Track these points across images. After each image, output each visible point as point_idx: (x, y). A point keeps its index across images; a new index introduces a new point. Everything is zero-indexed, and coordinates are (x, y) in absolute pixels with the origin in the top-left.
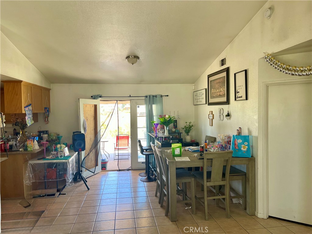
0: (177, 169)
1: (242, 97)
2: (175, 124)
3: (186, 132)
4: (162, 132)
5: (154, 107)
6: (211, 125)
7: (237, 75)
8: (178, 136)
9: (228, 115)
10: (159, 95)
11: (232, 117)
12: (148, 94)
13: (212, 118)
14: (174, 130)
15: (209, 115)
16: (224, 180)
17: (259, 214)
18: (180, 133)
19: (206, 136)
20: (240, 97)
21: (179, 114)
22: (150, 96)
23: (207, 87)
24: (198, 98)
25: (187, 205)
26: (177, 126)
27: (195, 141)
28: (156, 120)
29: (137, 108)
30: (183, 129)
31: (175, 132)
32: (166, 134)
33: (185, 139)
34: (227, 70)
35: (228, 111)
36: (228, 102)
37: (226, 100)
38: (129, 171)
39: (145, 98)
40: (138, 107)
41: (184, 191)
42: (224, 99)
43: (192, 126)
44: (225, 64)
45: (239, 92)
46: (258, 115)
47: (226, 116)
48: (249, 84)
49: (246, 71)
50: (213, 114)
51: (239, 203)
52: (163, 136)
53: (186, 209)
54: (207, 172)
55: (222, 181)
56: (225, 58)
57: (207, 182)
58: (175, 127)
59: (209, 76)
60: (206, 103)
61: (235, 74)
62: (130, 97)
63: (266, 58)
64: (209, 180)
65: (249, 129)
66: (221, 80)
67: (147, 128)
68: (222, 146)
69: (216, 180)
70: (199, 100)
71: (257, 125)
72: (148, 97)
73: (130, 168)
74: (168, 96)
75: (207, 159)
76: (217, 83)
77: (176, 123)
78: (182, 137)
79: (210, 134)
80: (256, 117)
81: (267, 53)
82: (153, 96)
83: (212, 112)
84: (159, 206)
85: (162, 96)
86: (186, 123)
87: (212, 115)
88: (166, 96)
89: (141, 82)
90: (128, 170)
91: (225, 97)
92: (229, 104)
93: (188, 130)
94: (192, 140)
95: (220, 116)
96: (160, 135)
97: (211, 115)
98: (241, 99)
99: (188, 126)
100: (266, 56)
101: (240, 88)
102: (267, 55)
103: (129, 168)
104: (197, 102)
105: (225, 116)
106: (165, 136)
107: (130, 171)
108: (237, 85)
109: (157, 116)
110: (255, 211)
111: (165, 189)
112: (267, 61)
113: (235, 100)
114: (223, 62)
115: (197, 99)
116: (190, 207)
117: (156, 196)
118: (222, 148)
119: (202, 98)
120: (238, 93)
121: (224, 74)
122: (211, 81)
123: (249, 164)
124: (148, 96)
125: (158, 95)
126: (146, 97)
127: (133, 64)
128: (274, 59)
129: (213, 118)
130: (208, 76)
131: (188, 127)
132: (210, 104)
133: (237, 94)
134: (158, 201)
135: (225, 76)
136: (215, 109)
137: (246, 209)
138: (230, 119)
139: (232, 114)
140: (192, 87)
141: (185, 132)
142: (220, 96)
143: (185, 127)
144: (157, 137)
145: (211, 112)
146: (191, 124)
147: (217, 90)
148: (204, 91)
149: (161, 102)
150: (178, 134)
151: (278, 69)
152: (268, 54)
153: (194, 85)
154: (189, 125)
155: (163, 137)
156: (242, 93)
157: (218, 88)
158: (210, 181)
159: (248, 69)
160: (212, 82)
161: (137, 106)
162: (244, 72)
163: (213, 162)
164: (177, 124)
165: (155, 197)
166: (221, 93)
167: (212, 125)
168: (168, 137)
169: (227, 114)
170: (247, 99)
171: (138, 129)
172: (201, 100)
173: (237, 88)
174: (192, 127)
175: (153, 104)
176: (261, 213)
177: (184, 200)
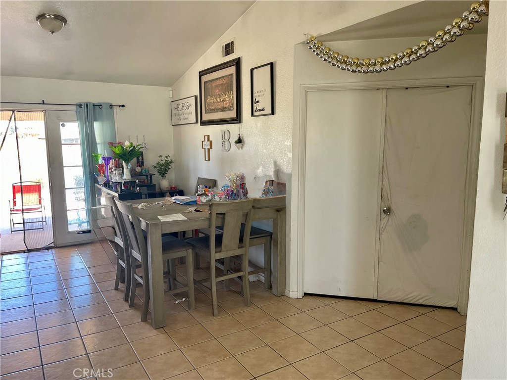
0: (163, 235)
1: (263, 110)
2: (140, 158)
3: (160, 174)
4: (119, 174)
5: (97, 125)
6: (207, 159)
7: (255, 71)
8: (146, 181)
9: (239, 141)
10: (107, 103)
11: (246, 144)
12: (83, 100)
13: (209, 147)
14: (138, 169)
15: (202, 142)
16: (242, 247)
17: (291, 293)
18: (151, 175)
19: (199, 178)
20: (260, 110)
21: (146, 142)
22: (87, 105)
23: (198, 94)
24: (181, 112)
25: (179, 296)
26: (143, 162)
27: (177, 188)
28: (102, 151)
29: (61, 127)
30: (155, 167)
31: (140, 174)
32: (127, 176)
33: (159, 185)
34: (237, 63)
35: (239, 135)
36: (238, 119)
37: (235, 116)
38: (50, 251)
39: (77, 109)
40: (63, 125)
41: (171, 273)
42: (233, 114)
43: (171, 162)
44: (233, 52)
45: (258, 102)
46: (291, 139)
47: (237, 142)
48: (277, 87)
49: (272, 64)
50: (210, 140)
51: (259, 281)
52: (120, 181)
53: (176, 302)
54: (216, 235)
55: (239, 248)
56: (232, 42)
57: (216, 252)
58: (141, 163)
59: (202, 74)
60: (197, 122)
61: (252, 71)
62: (43, 104)
63: (307, 43)
64: (219, 249)
65: (275, 163)
66: (226, 80)
67: (84, 166)
68: (233, 193)
69: (230, 248)
70: (182, 117)
71: (290, 155)
72: (84, 107)
73: (52, 245)
74: (123, 106)
75: (217, 214)
76: (217, 86)
77: (142, 157)
78: (154, 183)
79: (205, 175)
80: (288, 143)
81: (310, 35)
82: (94, 105)
83: (208, 136)
84: (127, 306)
85: (111, 106)
86: (161, 156)
87: (209, 143)
88: (120, 106)
89: (67, 75)
90: (48, 248)
91: (232, 110)
92: (240, 122)
93: (164, 169)
94: (171, 188)
95: (223, 143)
96: (115, 178)
97: (207, 143)
98: (262, 113)
99: (163, 162)
100: (308, 40)
101: (261, 94)
102: (310, 38)
103: (50, 245)
104: (178, 119)
105: (233, 144)
106: (126, 181)
107: (53, 250)
108: (255, 90)
109: (104, 143)
110: (285, 289)
111: (137, 275)
112: (311, 48)
113: (252, 114)
114: (229, 48)
115: (179, 115)
116: (184, 299)
117: (116, 289)
118: (232, 196)
119: (189, 113)
120: (257, 104)
121: (232, 70)
122: (205, 83)
123: (277, 217)
124: (83, 105)
125: (104, 103)
126: (80, 105)
127: (53, 32)
128: (322, 45)
129: (211, 148)
130: (200, 72)
131: (162, 165)
132: (204, 123)
133: (255, 105)
134: (123, 298)
135: (232, 74)
136: (214, 131)
137: (271, 288)
138: (242, 147)
139: (246, 140)
140: (167, 94)
141: (158, 172)
142: (224, 109)
143: (158, 164)
144: (111, 182)
145: (206, 137)
146: (169, 159)
147: (218, 99)
148: (193, 100)
149: (111, 118)
150: (147, 176)
151: (330, 62)
152: (312, 37)
153: (171, 88)
154: (166, 160)
155: (121, 183)
156: (264, 102)
157: (219, 95)
158: (221, 252)
159: (276, 62)
160: (208, 83)
161: (61, 123)
162: (270, 66)
163: (226, 218)
164: (143, 159)
165: (114, 292)
166: (226, 105)
167: (209, 160)
168: (132, 183)
169: (237, 139)
170: (273, 113)
171: (64, 168)
172: (186, 116)
173: (255, 95)
174: (172, 165)
175: (95, 120)
176: (294, 291)
177: (170, 289)
